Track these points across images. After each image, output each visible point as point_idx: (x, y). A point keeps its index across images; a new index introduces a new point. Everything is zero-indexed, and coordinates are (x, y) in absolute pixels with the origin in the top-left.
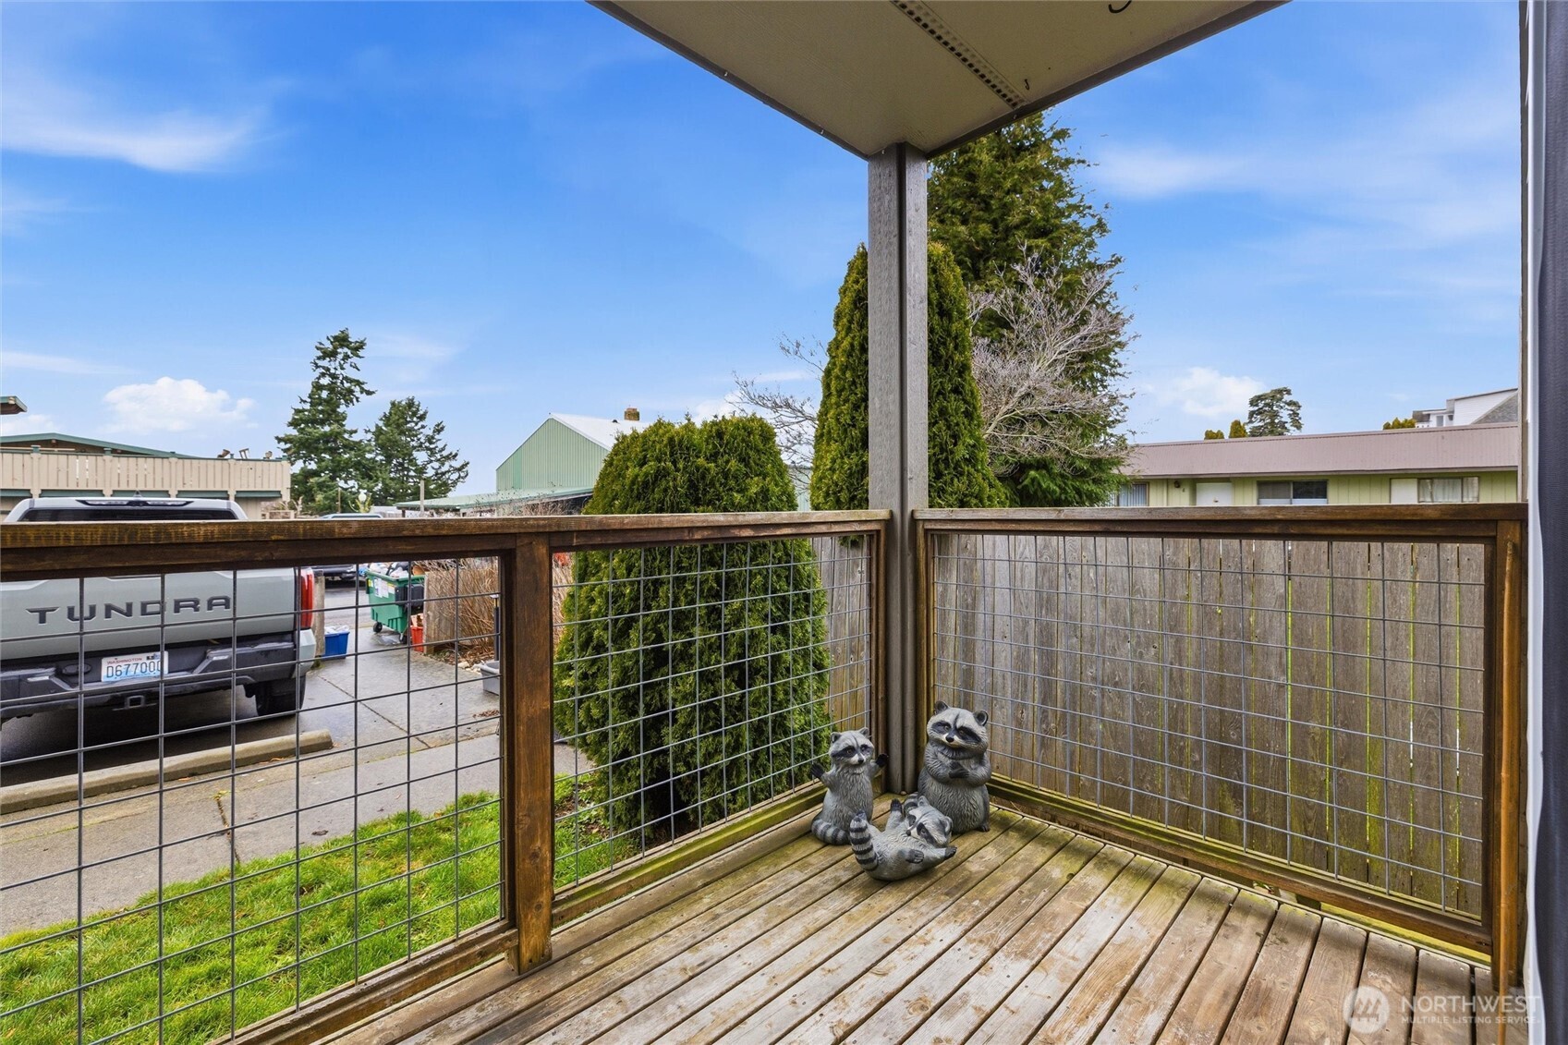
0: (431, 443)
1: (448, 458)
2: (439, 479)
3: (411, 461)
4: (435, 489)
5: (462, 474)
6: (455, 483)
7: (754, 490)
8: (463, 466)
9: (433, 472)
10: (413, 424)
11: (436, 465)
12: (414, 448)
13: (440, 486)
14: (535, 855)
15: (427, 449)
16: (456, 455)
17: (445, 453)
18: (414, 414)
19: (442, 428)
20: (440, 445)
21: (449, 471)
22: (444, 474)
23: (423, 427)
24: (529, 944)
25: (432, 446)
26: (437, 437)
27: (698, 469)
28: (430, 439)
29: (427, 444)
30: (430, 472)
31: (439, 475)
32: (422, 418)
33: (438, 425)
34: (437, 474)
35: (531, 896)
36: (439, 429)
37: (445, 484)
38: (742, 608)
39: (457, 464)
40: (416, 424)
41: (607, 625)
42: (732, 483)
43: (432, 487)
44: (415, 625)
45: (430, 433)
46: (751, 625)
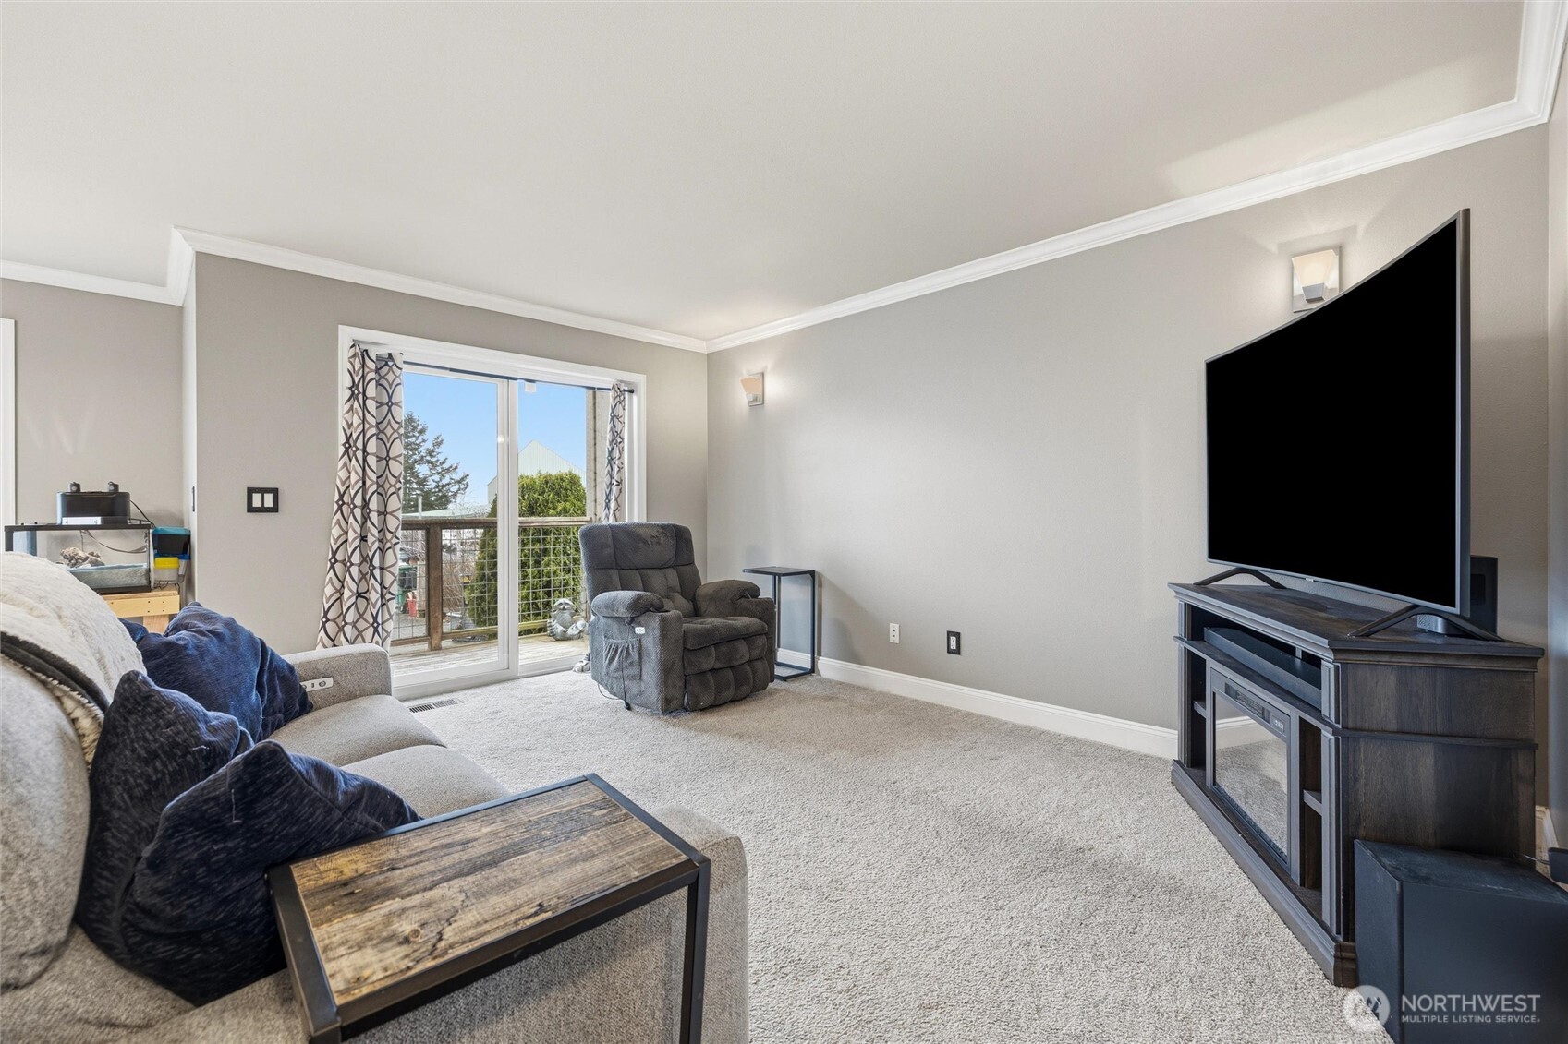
0: (432, 456)
1: (448, 470)
2: (440, 491)
3: (413, 473)
4: (436, 500)
5: (462, 487)
6: (455, 495)
7: (560, 508)
8: (463, 479)
9: (433, 485)
10: (414, 439)
11: (437, 478)
12: (416, 461)
13: (441, 498)
14: (436, 617)
15: (429, 462)
16: (456, 468)
17: (445, 466)
18: (415, 428)
19: (442, 441)
20: (441, 458)
21: (448, 484)
22: (444, 486)
23: (424, 441)
24: (434, 642)
25: (433, 460)
26: (437, 450)
27: (534, 498)
28: (430, 453)
29: (428, 458)
30: (431, 485)
31: (440, 487)
32: (422, 432)
33: (438, 438)
34: (437, 487)
35: (436, 628)
36: (438, 443)
37: (445, 496)
38: (549, 561)
39: (457, 476)
40: (417, 438)
41: (484, 566)
42: (550, 505)
43: (433, 499)
44: (411, 598)
45: (431, 447)
46: (553, 567)
